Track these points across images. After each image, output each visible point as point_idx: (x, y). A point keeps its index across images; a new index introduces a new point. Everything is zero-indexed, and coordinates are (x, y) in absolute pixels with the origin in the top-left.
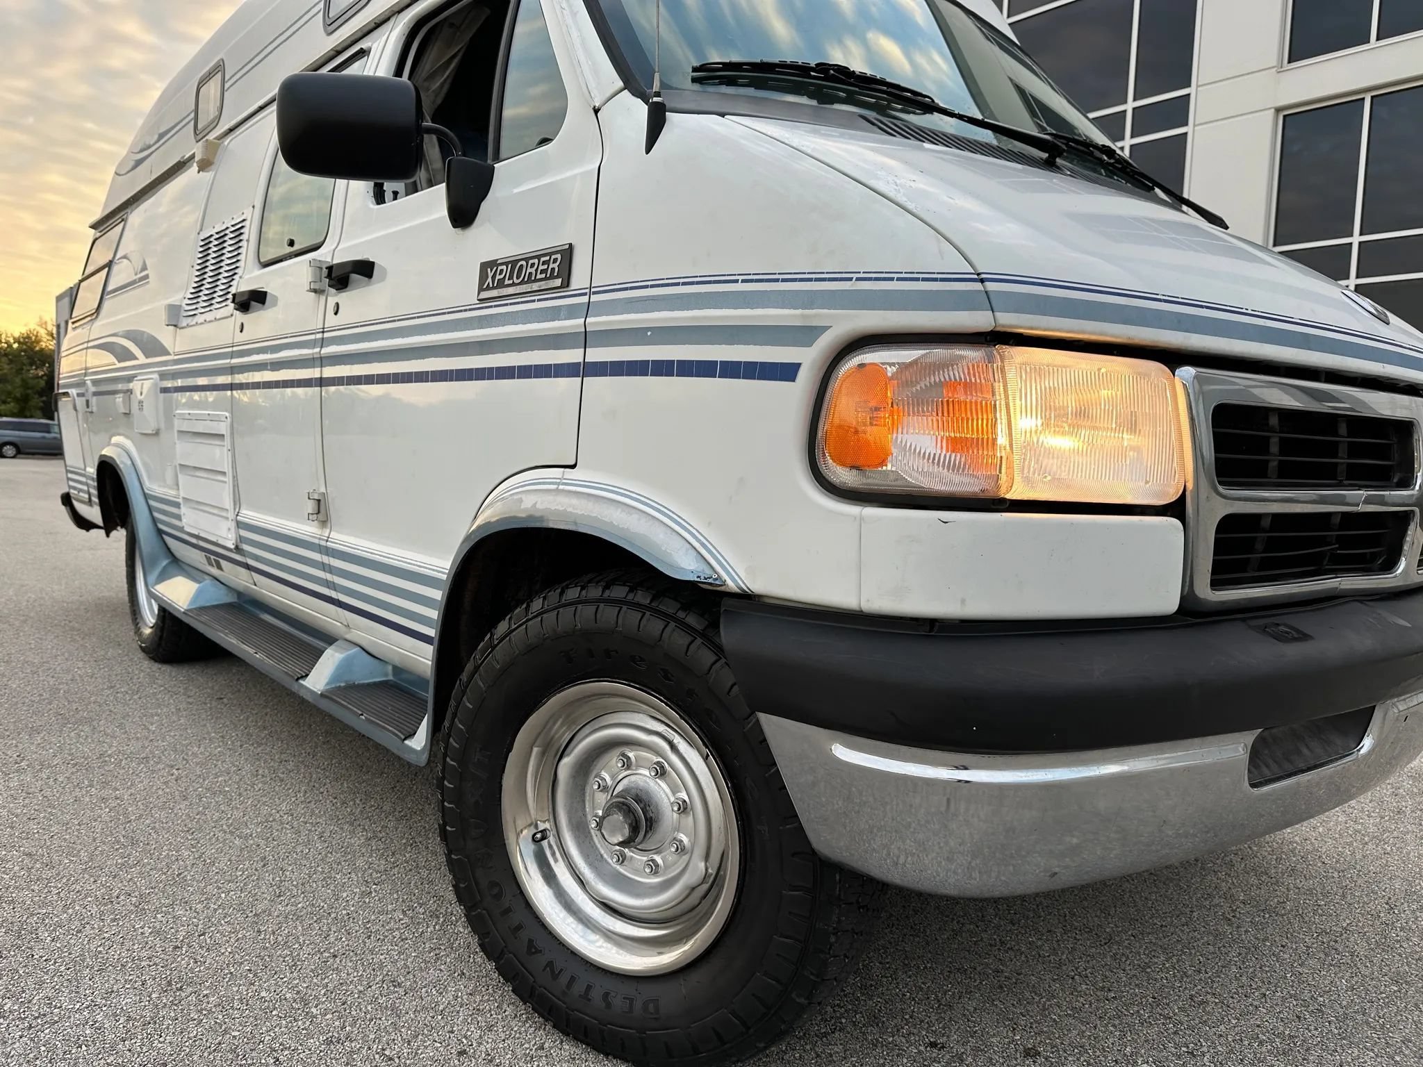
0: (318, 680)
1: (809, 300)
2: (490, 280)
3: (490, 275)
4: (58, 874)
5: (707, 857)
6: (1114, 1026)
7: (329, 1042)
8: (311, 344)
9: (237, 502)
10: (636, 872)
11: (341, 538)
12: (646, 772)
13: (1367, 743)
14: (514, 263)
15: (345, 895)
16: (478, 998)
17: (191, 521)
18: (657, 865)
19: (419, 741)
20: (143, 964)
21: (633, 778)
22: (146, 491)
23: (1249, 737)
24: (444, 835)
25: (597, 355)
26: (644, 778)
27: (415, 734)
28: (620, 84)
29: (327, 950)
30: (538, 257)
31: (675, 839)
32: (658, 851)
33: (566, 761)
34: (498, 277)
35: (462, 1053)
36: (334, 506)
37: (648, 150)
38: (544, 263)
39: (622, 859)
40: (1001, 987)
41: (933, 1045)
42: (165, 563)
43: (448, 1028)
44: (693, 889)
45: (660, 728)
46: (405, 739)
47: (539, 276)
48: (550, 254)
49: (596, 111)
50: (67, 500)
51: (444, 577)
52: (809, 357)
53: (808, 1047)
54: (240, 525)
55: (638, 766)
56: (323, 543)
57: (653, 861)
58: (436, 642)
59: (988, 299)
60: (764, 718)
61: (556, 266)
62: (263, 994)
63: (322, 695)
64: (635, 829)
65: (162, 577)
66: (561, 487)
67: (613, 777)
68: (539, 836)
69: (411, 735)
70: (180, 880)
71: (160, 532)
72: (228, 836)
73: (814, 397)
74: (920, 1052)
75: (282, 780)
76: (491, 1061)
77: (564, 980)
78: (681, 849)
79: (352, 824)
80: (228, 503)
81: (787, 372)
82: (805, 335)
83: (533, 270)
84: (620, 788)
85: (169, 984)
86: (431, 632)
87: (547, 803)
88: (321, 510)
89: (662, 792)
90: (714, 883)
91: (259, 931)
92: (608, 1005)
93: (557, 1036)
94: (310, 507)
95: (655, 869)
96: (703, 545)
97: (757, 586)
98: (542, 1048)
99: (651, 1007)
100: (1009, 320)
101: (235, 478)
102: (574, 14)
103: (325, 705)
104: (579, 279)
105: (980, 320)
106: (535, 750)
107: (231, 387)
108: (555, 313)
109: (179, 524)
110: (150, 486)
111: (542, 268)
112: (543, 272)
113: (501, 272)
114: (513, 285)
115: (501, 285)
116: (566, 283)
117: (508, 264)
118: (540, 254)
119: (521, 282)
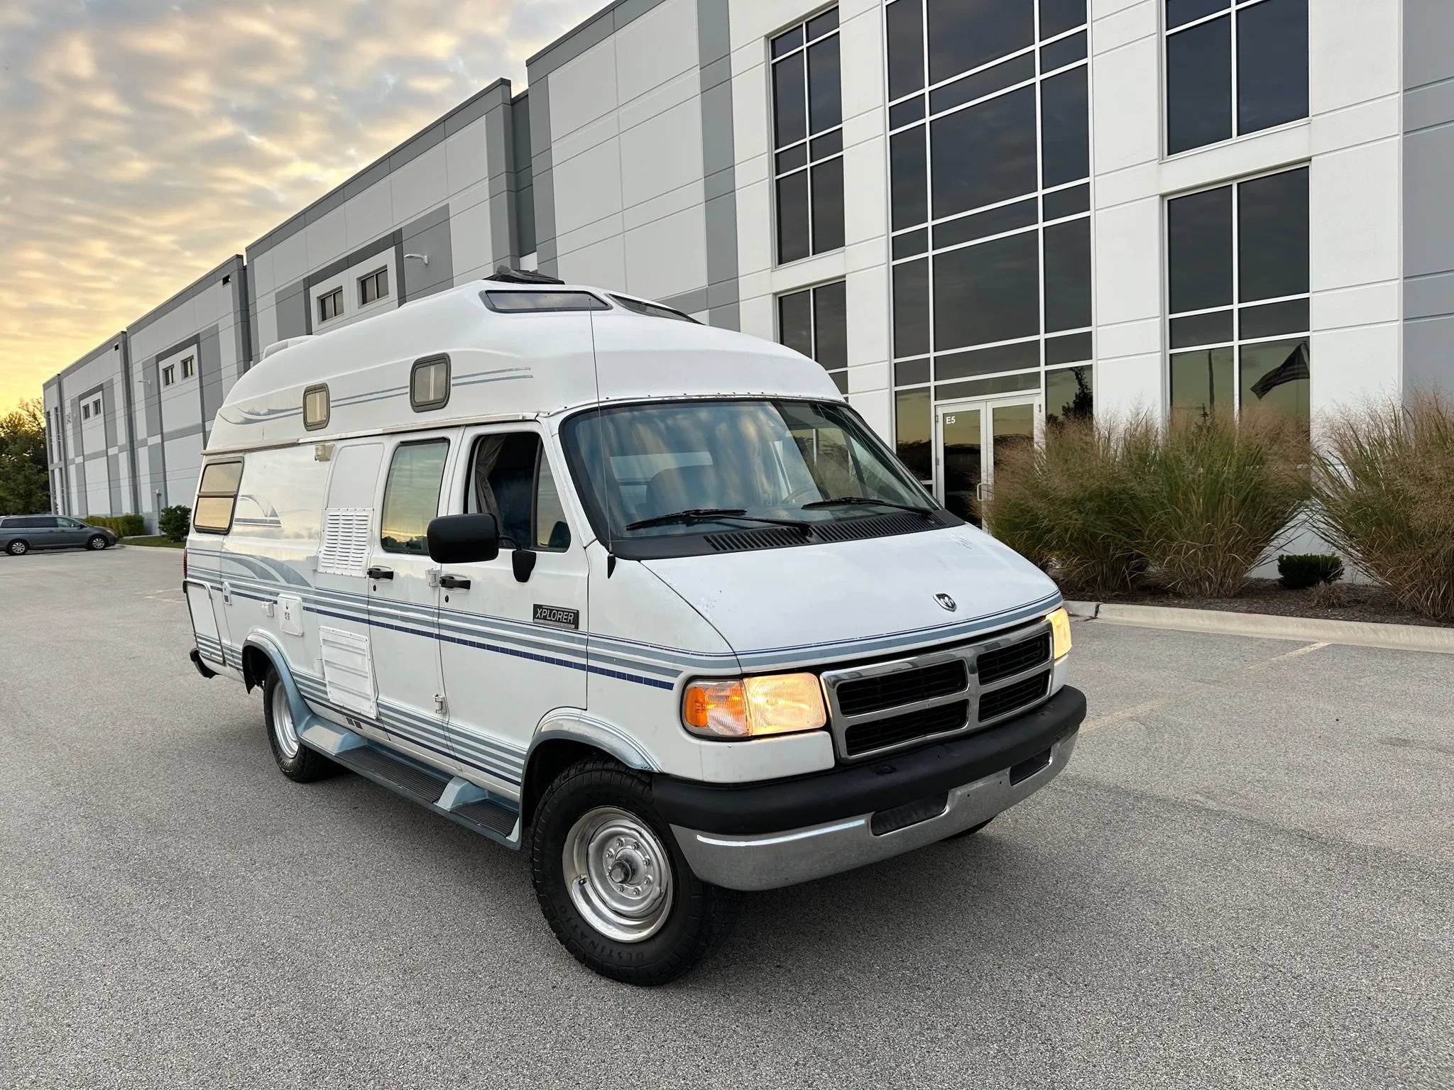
0: (447, 801)
1: (675, 660)
2: (539, 614)
3: (539, 612)
4: (319, 925)
5: (660, 885)
6: (870, 952)
7: (491, 988)
8: (432, 614)
9: (376, 690)
10: (630, 895)
11: (456, 723)
12: (630, 847)
13: (947, 809)
14: (551, 610)
15: (478, 923)
16: (558, 965)
17: (334, 696)
18: (639, 891)
19: (514, 836)
20: (388, 963)
21: (624, 850)
22: (291, 670)
23: (869, 815)
24: (535, 886)
25: (592, 663)
26: (629, 850)
27: (511, 832)
28: (595, 537)
29: (477, 950)
30: (563, 612)
31: (646, 878)
32: (639, 884)
33: (592, 844)
34: (543, 614)
35: (554, 987)
36: (451, 704)
37: (609, 577)
38: (566, 615)
39: (623, 889)
40: (820, 939)
41: (778, 966)
42: (308, 718)
43: (546, 978)
44: (655, 900)
45: (635, 826)
46: (507, 836)
47: (564, 621)
48: (569, 612)
49: (585, 548)
50: (195, 656)
51: (525, 753)
52: (677, 682)
53: (718, 972)
54: (378, 705)
55: (627, 845)
56: (445, 725)
57: (637, 889)
58: (522, 785)
59: (739, 664)
60: (670, 825)
61: (571, 618)
62: (453, 971)
63: (451, 812)
64: (627, 875)
65: (307, 727)
66: (581, 720)
67: (615, 851)
68: (582, 882)
69: (509, 834)
70: (385, 923)
71: (303, 697)
72: (402, 897)
73: (680, 698)
74: (771, 970)
75: (419, 861)
76: (568, 989)
77: (599, 949)
78: (649, 882)
79: (470, 884)
80: (369, 690)
81: (669, 686)
82: (676, 673)
83: (561, 617)
84: (619, 855)
85: (405, 970)
86: (519, 780)
87: (584, 867)
88: (443, 707)
89: (638, 856)
90: (663, 896)
91: (439, 944)
92: (621, 958)
93: (598, 977)
94: (437, 706)
95: (638, 893)
96: (644, 753)
97: (666, 770)
98: (591, 982)
99: (640, 957)
100: (746, 669)
101: (374, 676)
102: (570, 492)
103: (453, 818)
104: (583, 626)
105: (737, 671)
106: (577, 840)
107: (369, 622)
108: (572, 640)
109: (324, 696)
110: (295, 667)
111: (564, 617)
112: (565, 619)
113: (545, 612)
114: (551, 620)
115: (545, 618)
116: (577, 627)
117: (547, 609)
118: (563, 610)
119: (555, 621)
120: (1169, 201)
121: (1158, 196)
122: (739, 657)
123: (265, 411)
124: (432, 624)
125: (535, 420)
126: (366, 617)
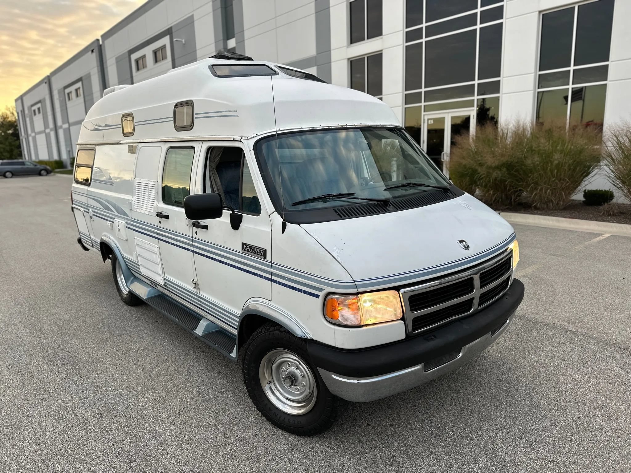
0: (200, 331)
1: (322, 283)
2: (245, 248)
3: (245, 247)
4: (139, 393)
5: (310, 389)
7: (224, 435)
8: (189, 240)
9: (163, 272)
10: (293, 390)
11: (203, 294)
12: (294, 368)
13: (461, 355)
14: (251, 247)
15: (217, 393)
16: (257, 421)
17: (143, 271)
18: (298, 389)
19: (234, 355)
20: (173, 418)
21: (291, 369)
23: (423, 364)
24: (245, 383)
25: (275, 278)
26: (293, 369)
27: (232, 351)
28: (275, 210)
29: (217, 410)
30: (258, 249)
31: (302, 383)
32: (298, 386)
33: (274, 365)
34: (247, 249)
35: (256, 435)
36: (200, 286)
37: (283, 233)
38: (259, 251)
39: (290, 388)
41: (368, 425)
42: (132, 278)
43: (251, 429)
44: (307, 396)
45: (296, 359)
46: (230, 354)
48: (261, 250)
49: (269, 215)
50: (80, 241)
51: (239, 316)
52: (322, 294)
53: (338, 427)
54: (165, 279)
55: (292, 366)
56: (198, 295)
57: (297, 388)
58: (238, 330)
59: (356, 287)
60: (318, 368)
61: (262, 253)
62: (205, 424)
63: (202, 337)
64: (292, 383)
65: (132, 283)
66: (268, 306)
67: (286, 368)
68: (269, 383)
69: (231, 352)
70: (171, 392)
71: (129, 269)
72: (179, 376)
73: (323, 303)
74: (365, 427)
75: (187, 354)
76: (263, 436)
77: (278, 416)
78: (304, 386)
79: (212, 369)
80: (160, 272)
81: (317, 296)
82: (321, 290)
83: (257, 251)
84: (288, 371)
85: (181, 423)
86: (237, 328)
87: (270, 375)
88: (196, 286)
89: (298, 372)
90: (312, 393)
91: (198, 406)
92: (289, 422)
93: (278, 429)
94: (194, 285)
95: (298, 390)
96: (302, 328)
97: (314, 338)
98: (274, 432)
99: (299, 422)
100: (360, 290)
101: (162, 265)
102: (261, 183)
103: (203, 339)
104: (269, 257)
105: (355, 291)
106: (266, 363)
107: (158, 239)
108: (263, 264)
109: (139, 270)
110: (124, 254)
111: (258, 252)
112: (259, 253)
113: (248, 248)
114: (251, 252)
115: (248, 251)
116: (265, 258)
117: (249, 246)
118: (258, 248)
119: (254, 253)
120: (543, 15)
121: (538, 12)
122: (356, 283)
123: (104, 125)
124: (189, 245)
125: (240, 141)
126: (156, 236)
